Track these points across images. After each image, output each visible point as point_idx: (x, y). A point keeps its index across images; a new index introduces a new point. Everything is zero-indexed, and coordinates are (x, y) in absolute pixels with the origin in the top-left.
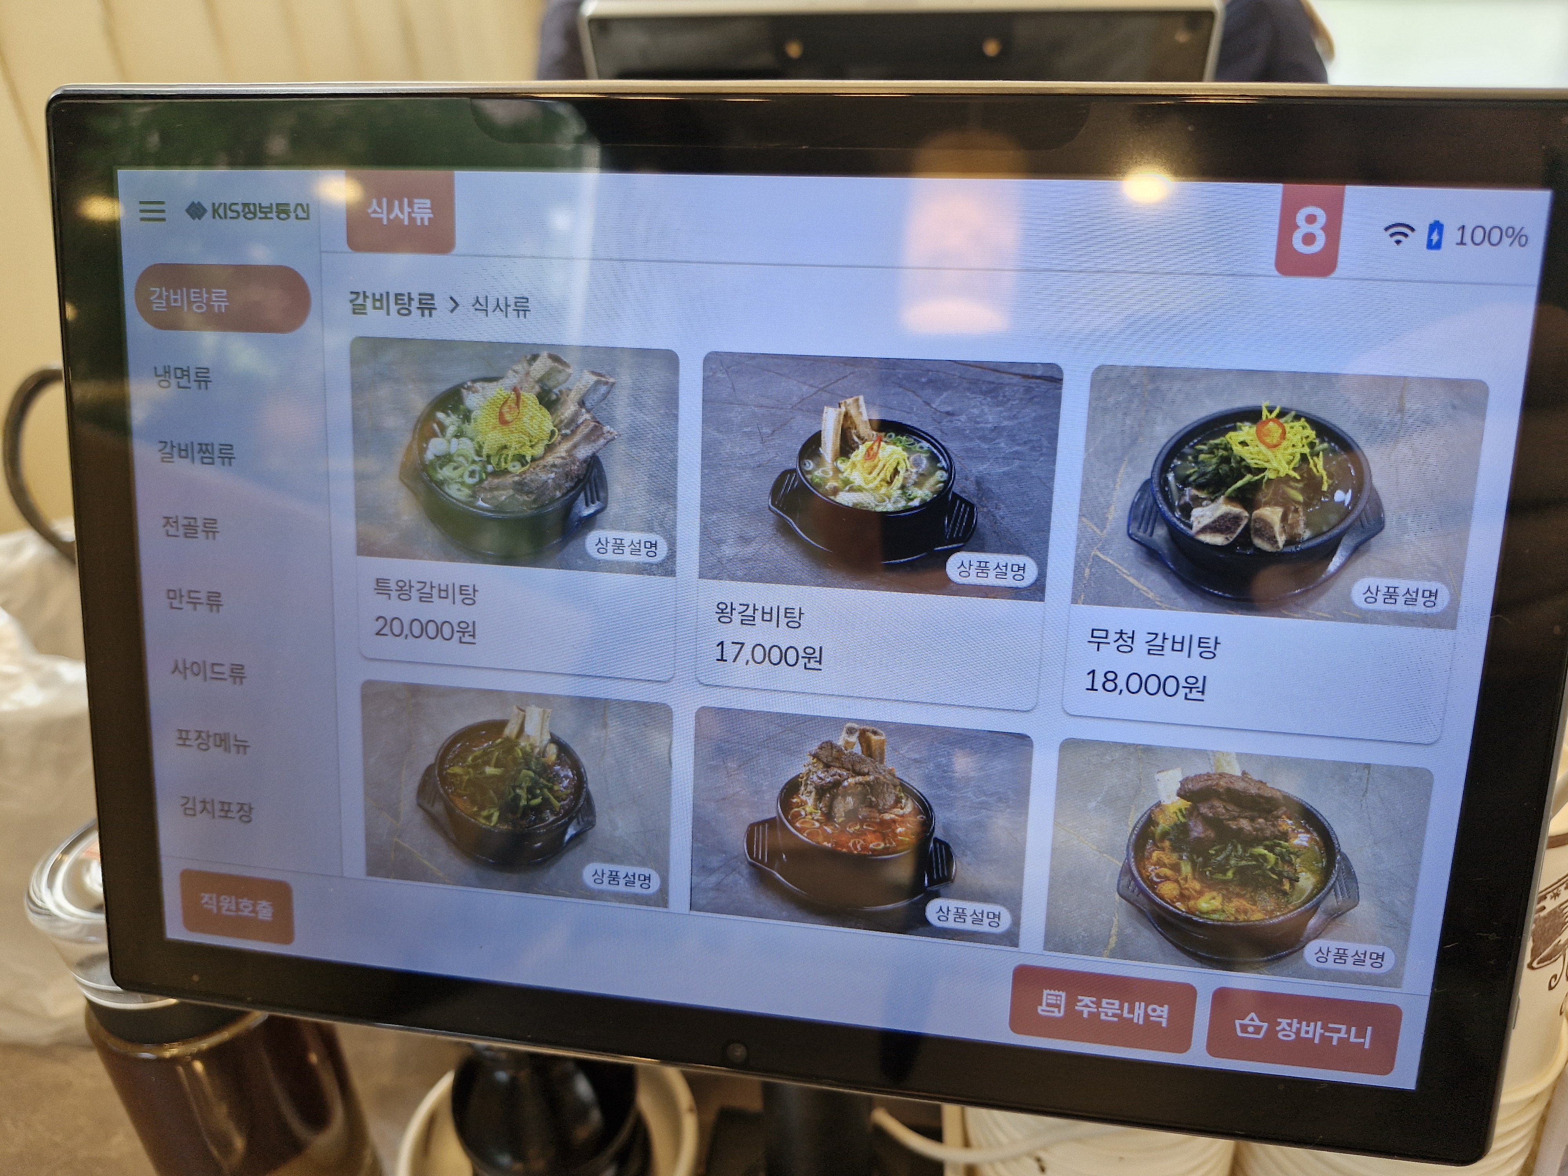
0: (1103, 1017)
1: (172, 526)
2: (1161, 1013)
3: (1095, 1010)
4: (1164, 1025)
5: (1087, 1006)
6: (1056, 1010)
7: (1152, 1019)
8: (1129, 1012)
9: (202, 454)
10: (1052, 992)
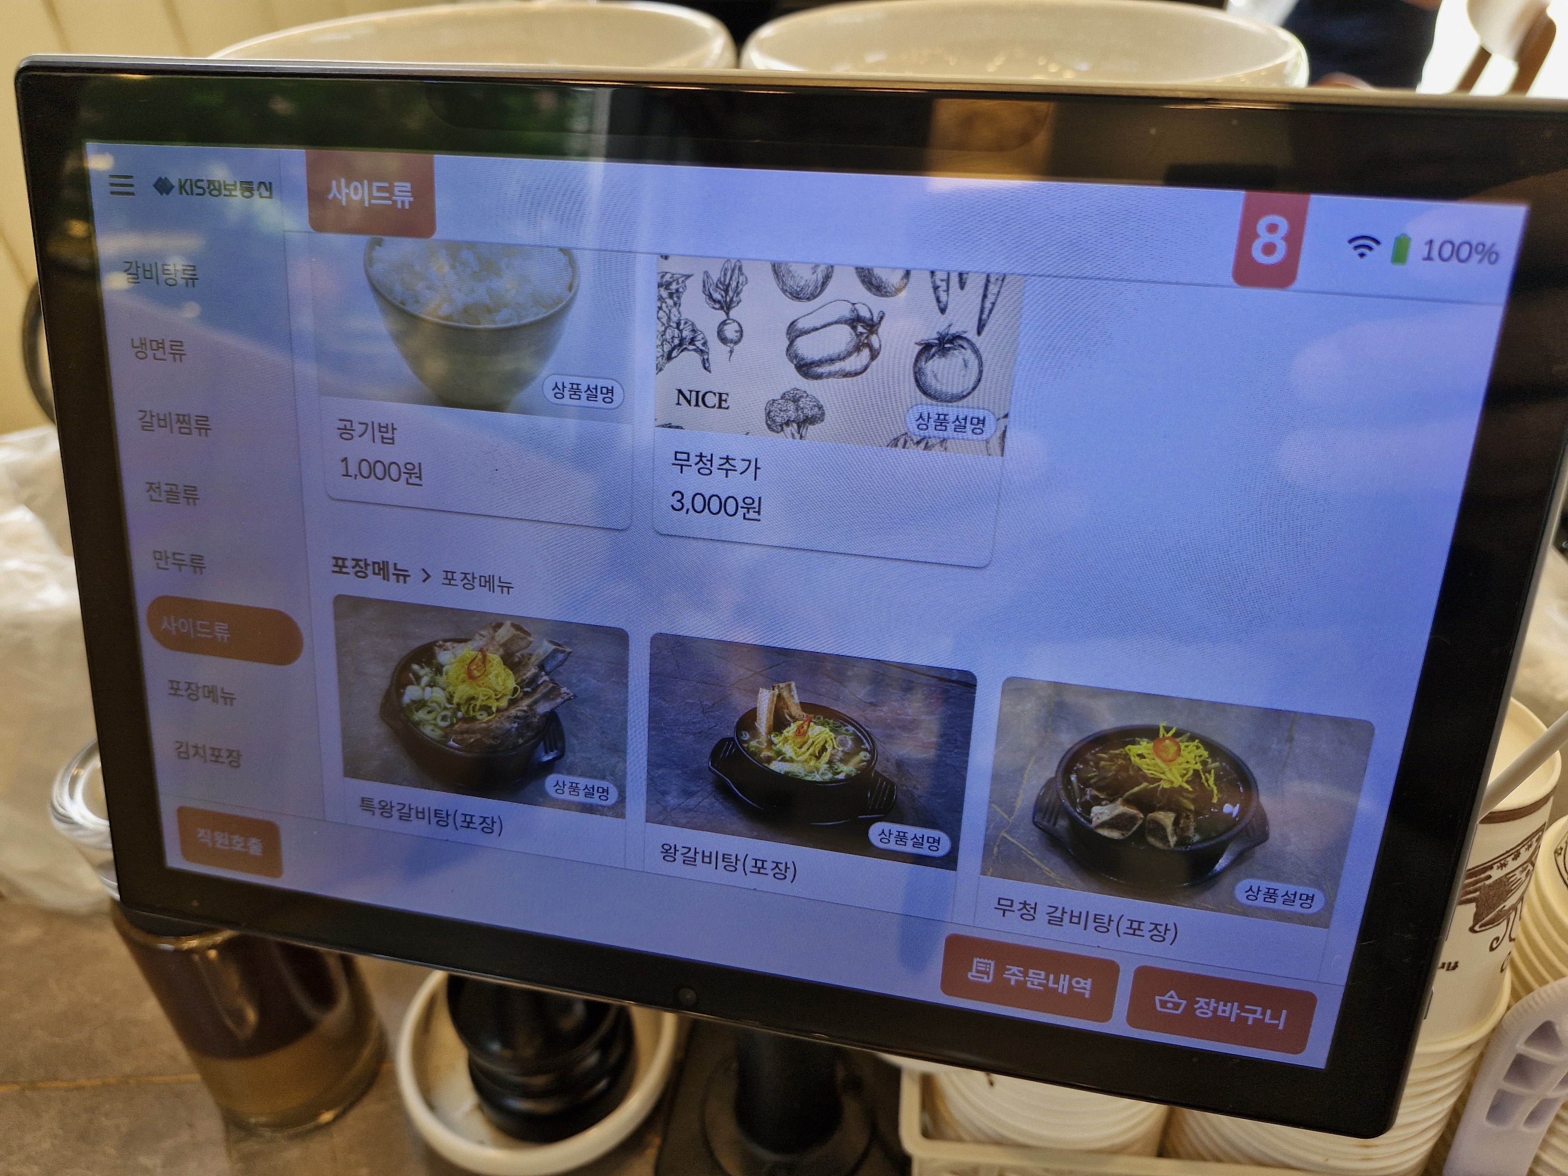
0: (1029, 985)
1: (155, 492)
2: (1085, 986)
3: (1022, 979)
4: (1087, 996)
5: (1014, 974)
6: (985, 976)
7: (1075, 989)
8: (1054, 983)
9: (179, 425)
10: (982, 960)
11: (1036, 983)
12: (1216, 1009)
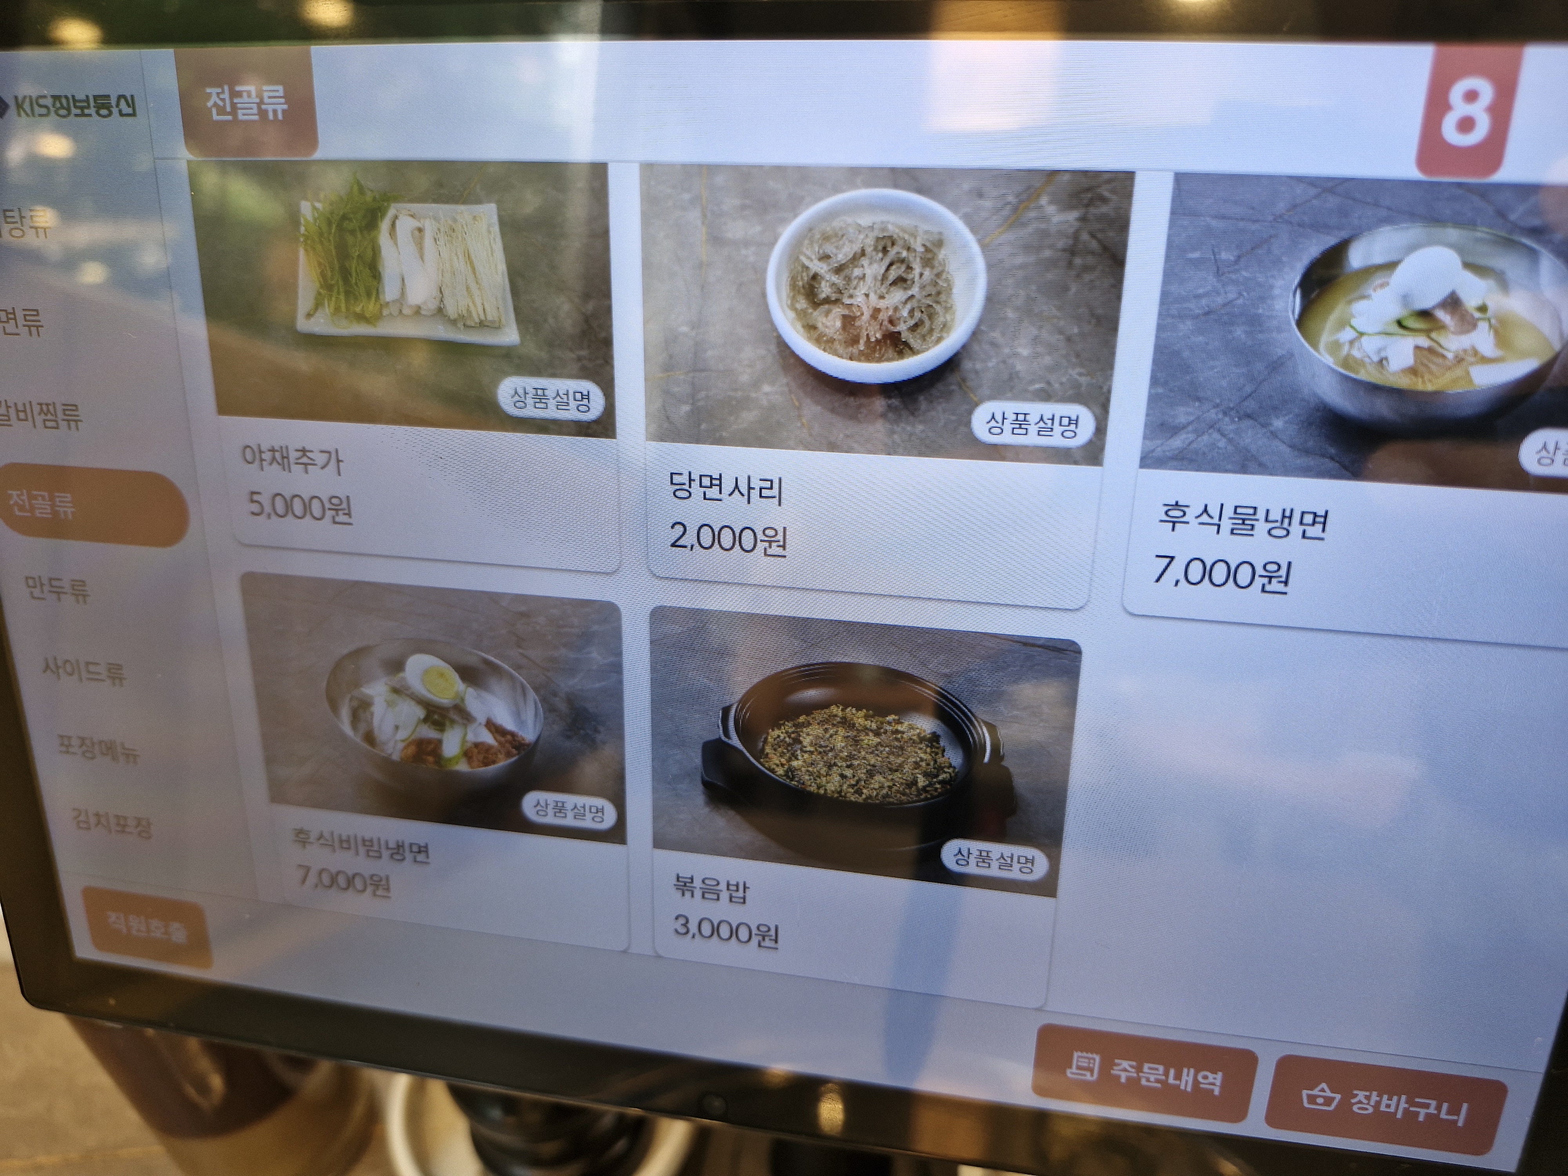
0: (1144, 1082)
2: (1214, 1081)
3: (1135, 1075)
4: (1217, 1092)
5: (1125, 1070)
6: (1088, 1074)
7: (1202, 1086)
8: (1175, 1079)
9: (43, 417)
10: (1085, 1054)
11: (1152, 1078)
12: (1378, 1103)
